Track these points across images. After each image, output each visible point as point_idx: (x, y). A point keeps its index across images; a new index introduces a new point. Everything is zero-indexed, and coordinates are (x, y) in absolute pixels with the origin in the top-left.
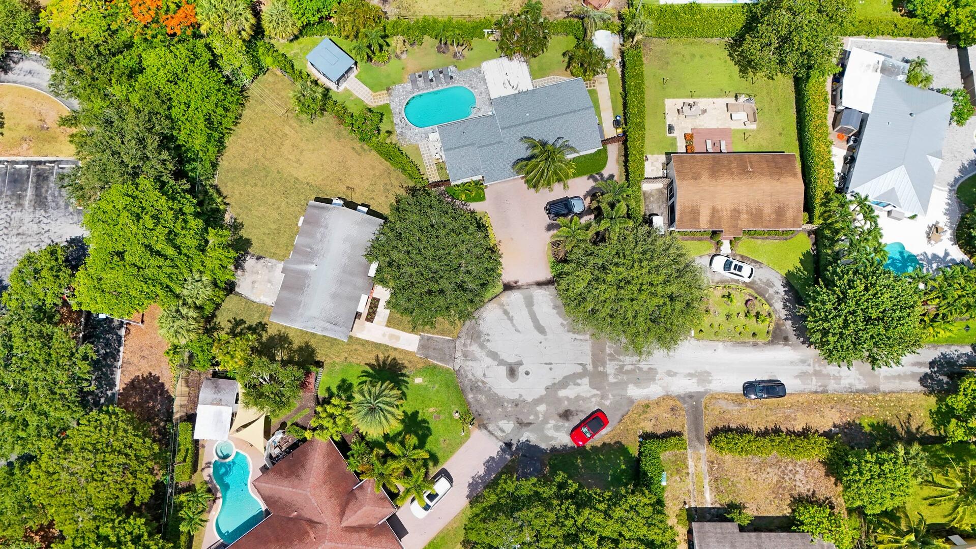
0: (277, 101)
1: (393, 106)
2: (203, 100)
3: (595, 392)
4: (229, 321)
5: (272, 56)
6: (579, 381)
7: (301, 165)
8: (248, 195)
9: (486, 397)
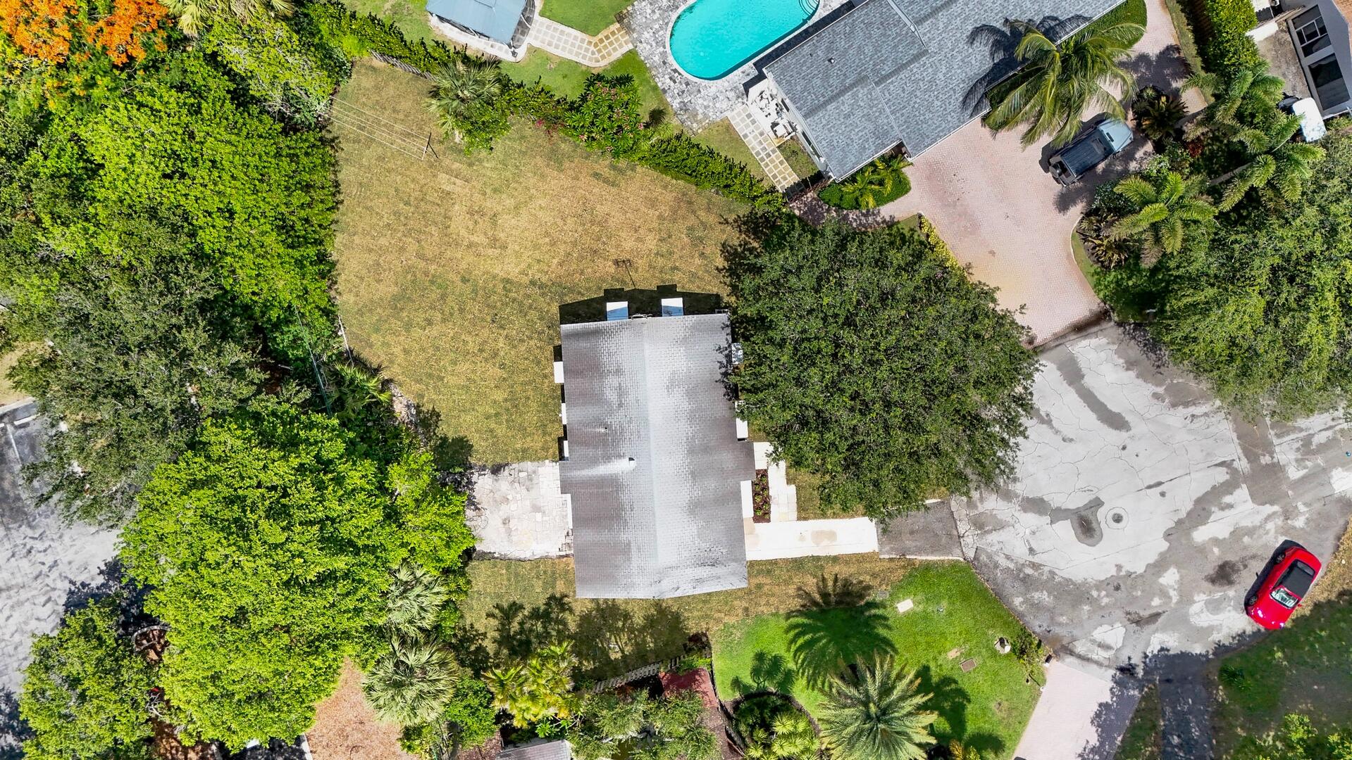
0: (398, 127)
1: (644, 51)
2: (255, 192)
3: (1269, 509)
4: (489, 615)
5: (353, 32)
6: (1227, 499)
7: (504, 247)
8: (423, 350)
9: (1050, 594)
